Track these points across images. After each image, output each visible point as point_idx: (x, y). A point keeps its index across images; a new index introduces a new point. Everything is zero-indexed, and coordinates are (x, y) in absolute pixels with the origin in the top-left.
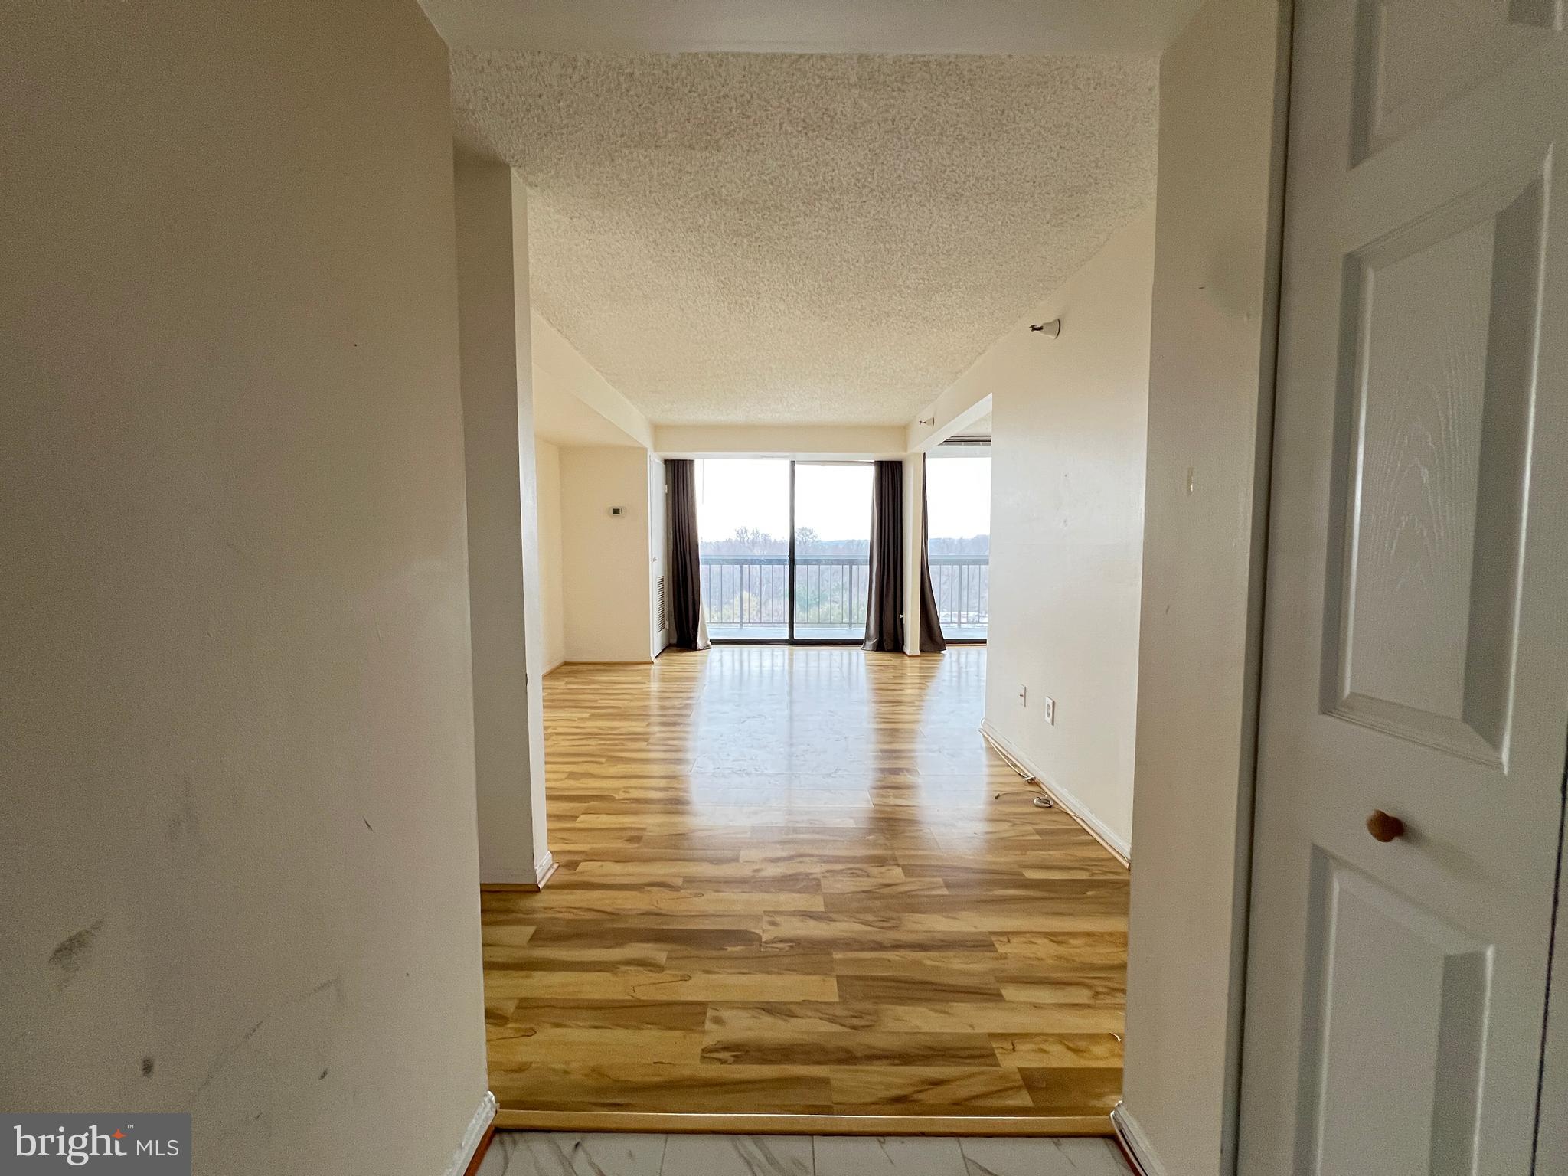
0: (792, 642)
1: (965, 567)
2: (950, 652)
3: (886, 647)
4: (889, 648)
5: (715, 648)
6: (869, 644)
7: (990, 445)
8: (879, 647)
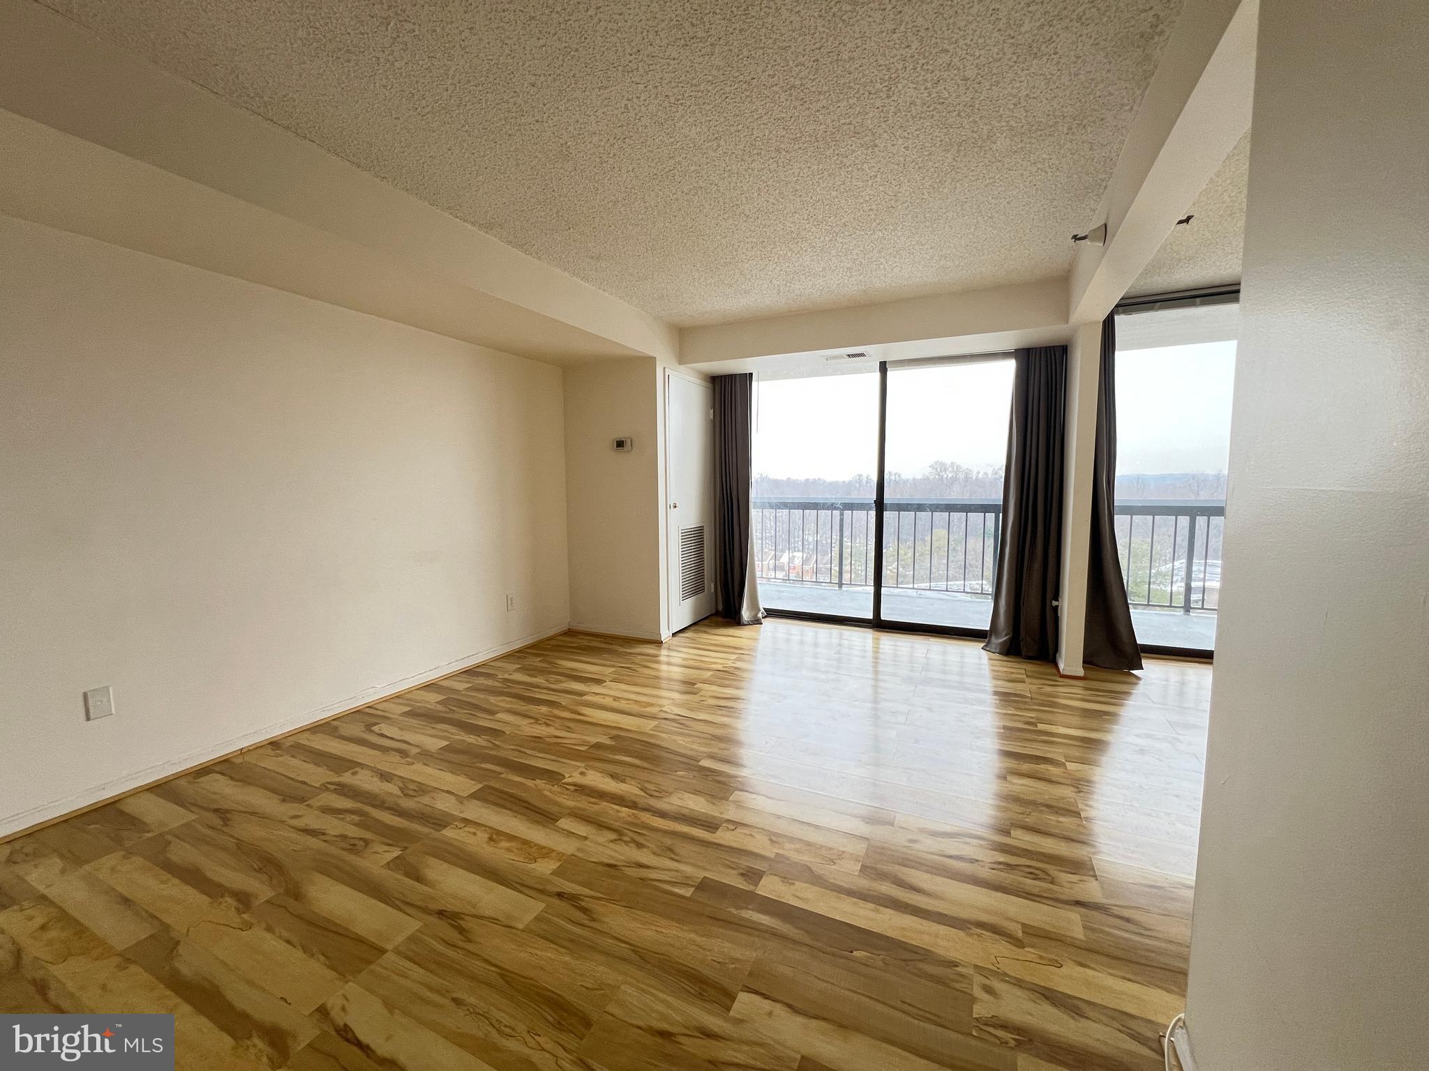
0: (878, 624)
1: (1201, 521)
2: (1151, 670)
3: (1024, 651)
4: (1031, 654)
5: (769, 624)
6: (997, 641)
7: (1237, 300)
8: (1012, 650)
